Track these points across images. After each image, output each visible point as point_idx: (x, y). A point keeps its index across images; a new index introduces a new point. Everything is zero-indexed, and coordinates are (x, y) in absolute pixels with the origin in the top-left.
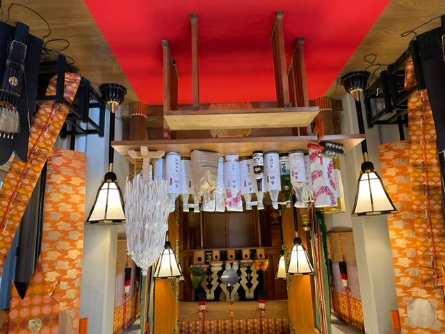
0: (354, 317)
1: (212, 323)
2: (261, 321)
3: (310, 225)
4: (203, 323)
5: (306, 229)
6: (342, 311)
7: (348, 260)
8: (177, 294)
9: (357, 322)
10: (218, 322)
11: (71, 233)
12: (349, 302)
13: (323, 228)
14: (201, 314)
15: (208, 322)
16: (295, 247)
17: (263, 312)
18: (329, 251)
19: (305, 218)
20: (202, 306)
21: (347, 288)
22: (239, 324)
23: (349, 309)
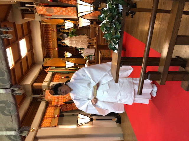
0: (55, 79)
2: (52, 48)
5: (78, 67)
6: (56, 75)
8: (59, 24)
9: (53, 80)
12: (58, 78)
14: (53, 29)
15: (51, 32)
16: (73, 64)
17: (54, 49)
18: (72, 73)
20: (55, 30)
21: (62, 78)
22: (51, 42)
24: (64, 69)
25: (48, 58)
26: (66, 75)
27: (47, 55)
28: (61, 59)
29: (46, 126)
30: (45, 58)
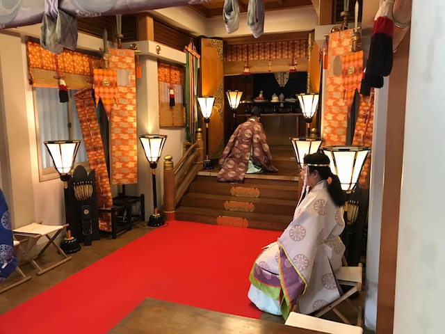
0: (167, 70)
1: (287, 56)
2: (248, 58)
3: (197, 132)
4: (293, 56)
5: (200, 129)
6: (178, 73)
7: (168, 107)
8: (308, 80)
9: (165, 67)
10: (282, 57)
11: (330, 132)
12: (171, 79)
13: (188, 130)
14: (296, 63)
15: (290, 57)
16: (208, 116)
17: (246, 65)
18: (185, 113)
19: (200, 138)
20: (293, 69)
21: (171, 88)
22: (264, 56)
23: (171, 75)
24: (196, 94)
25: (222, 50)
27: (231, 48)
28: (221, 83)
29: (30, 56)
30: (221, 42)
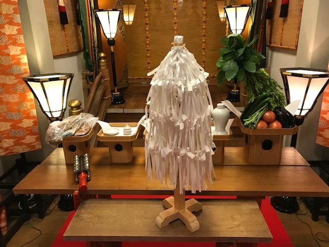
5: (102, 55)
7: (59, 26)
16: (113, 36)
19: (104, 66)
26: (71, 12)
